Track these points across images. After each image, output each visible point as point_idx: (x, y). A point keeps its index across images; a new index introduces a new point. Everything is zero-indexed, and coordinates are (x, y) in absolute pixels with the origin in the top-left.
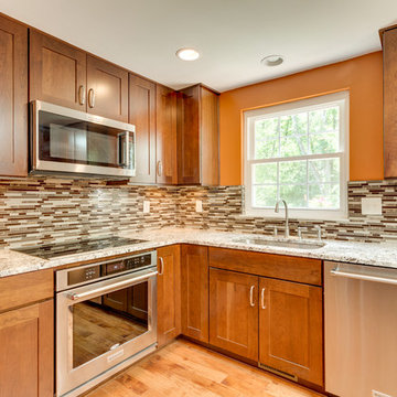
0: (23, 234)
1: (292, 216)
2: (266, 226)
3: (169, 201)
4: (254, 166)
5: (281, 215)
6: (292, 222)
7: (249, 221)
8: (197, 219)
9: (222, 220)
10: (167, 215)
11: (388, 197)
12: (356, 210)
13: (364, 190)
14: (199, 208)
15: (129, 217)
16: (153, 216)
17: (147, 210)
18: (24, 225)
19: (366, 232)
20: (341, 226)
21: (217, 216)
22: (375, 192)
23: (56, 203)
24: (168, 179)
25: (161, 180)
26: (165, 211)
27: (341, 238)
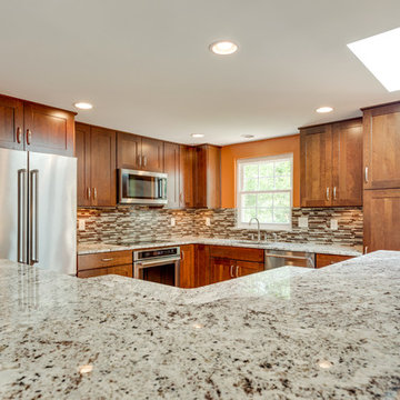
0: (108, 236)
1: (262, 228)
2: (249, 234)
3: (188, 218)
4: (243, 196)
5: (255, 228)
6: (262, 232)
7: (238, 231)
8: (207, 231)
9: (222, 231)
10: (187, 228)
11: (311, 217)
13: (300, 213)
14: (208, 223)
15: (162, 228)
16: (177, 228)
17: (173, 224)
18: (109, 231)
19: (301, 237)
20: (289, 234)
21: (219, 228)
22: (305, 214)
23: (124, 219)
24: (187, 204)
25: (182, 205)
26: (185, 225)
27: (288, 241)
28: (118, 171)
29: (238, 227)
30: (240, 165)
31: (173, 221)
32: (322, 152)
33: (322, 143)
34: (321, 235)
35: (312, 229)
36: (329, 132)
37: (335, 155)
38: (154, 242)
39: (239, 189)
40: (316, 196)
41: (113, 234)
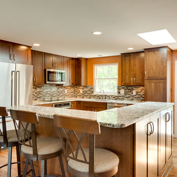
0: (40, 98)
1: (105, 94)
2: (99, 97)
3: (72, 90)
4: (97, 80)
5: (102, 94)
6: (105, 96)
7: (95, 95)
8: (81, 95)
9: (88, 95)
10: (72, 94)
11: (125, 90)
12: (119, 93)
13: (121, 88)
14: (81, 92)
15: (61, 94)
16: (68, 94)
18: (40, 96)
19: (121, 98)
20: (116, 96)
21: (86, 94)
22: (123, 88)
24: (72, 83)
25: (71, 84)
27: (116, 99)
28: (45, 70)
29: (95, 93)
30: (96, 67)
31: (66, 91)
32: (130, 64)
33: (130, 60)
34: (129, 97)
35: (126, 94)
36: (132, 56)
37: (135, 65)
38: (58, 100)
39: (95, 78)
40: (127, 81)
41: (41, 97)
